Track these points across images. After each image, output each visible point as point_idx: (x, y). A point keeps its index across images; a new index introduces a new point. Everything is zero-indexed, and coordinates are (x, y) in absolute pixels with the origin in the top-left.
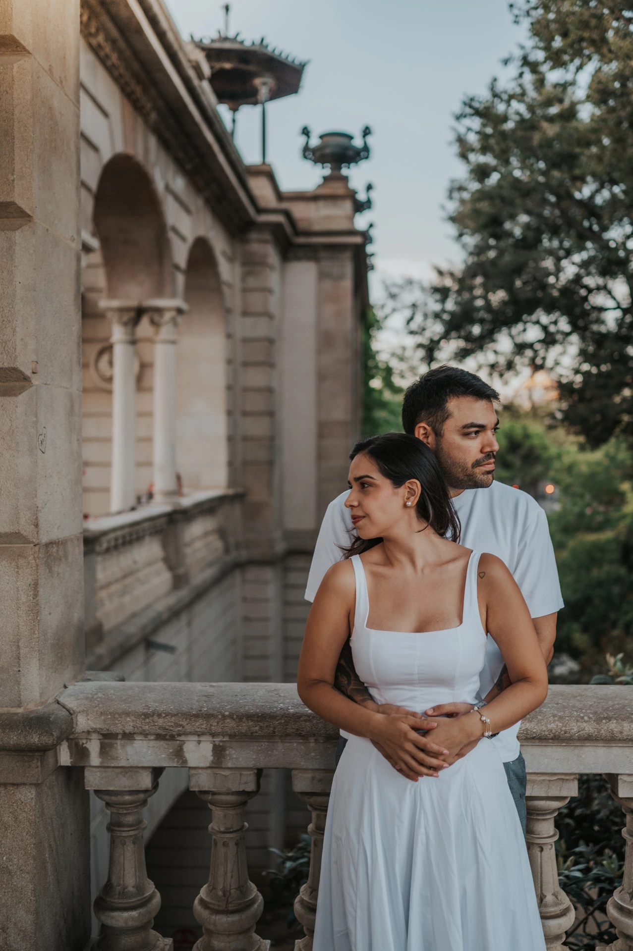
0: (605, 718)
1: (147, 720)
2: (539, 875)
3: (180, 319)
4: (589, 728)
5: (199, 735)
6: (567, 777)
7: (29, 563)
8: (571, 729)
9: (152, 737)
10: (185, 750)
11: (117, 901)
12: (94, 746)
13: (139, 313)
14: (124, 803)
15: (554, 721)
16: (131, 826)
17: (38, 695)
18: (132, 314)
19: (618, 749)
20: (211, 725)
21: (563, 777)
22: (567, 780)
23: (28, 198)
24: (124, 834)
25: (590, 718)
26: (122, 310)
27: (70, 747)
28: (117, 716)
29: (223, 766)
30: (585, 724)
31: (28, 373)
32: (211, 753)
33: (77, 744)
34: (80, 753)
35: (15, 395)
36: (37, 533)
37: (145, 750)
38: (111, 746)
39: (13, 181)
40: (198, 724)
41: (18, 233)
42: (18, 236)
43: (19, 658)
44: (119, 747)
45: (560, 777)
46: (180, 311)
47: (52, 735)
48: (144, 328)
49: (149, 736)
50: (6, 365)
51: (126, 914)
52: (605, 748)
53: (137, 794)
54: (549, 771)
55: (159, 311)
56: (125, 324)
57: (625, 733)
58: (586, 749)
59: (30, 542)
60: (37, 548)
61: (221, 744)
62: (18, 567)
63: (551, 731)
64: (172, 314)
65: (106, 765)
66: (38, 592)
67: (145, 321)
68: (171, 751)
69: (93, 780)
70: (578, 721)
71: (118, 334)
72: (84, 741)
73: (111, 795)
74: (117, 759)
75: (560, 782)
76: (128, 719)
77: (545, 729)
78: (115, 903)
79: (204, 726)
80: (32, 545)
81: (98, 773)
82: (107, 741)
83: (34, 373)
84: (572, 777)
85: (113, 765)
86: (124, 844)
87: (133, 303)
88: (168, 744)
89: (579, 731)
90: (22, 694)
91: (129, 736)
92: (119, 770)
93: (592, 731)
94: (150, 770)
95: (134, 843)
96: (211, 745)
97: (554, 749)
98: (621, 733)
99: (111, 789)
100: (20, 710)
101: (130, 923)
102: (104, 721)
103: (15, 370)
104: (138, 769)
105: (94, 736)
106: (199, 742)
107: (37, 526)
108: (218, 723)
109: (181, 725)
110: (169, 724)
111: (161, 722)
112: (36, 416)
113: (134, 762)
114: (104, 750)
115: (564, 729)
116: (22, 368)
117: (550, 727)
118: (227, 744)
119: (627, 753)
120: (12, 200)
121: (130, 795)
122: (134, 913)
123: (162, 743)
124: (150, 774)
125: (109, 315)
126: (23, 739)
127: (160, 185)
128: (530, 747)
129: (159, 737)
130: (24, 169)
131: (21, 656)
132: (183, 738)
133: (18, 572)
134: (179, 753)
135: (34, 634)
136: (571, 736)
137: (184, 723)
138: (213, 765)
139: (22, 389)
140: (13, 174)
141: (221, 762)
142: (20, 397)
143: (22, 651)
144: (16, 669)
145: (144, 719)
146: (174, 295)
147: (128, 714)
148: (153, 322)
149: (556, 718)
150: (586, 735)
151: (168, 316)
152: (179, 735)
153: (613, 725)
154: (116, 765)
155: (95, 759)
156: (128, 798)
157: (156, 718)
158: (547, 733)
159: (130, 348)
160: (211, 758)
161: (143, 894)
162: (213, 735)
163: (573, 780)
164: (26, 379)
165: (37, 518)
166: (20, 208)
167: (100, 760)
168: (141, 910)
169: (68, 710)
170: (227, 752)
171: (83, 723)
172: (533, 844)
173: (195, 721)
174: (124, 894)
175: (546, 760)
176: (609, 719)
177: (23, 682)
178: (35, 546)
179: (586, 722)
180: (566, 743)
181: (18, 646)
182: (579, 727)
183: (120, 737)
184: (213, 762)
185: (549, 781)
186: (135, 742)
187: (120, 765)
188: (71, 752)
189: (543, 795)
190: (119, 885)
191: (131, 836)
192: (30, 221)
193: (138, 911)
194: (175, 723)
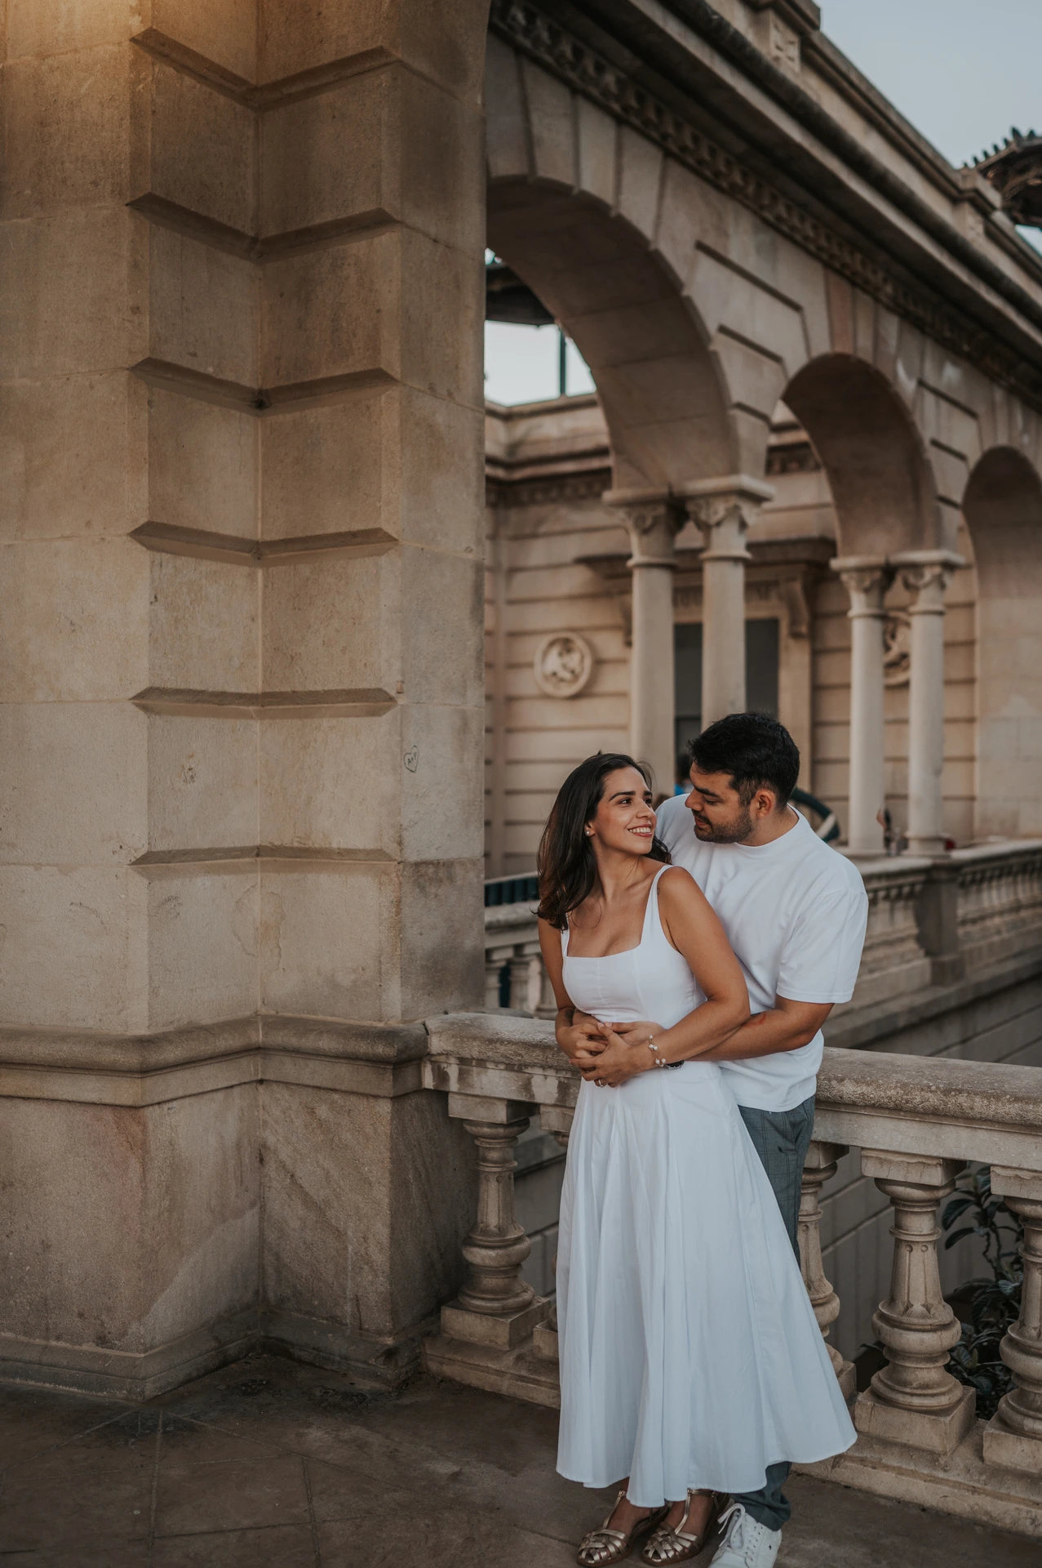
0: (955, 1090)
1: (490, 1047)
2: (907, 1278)
3: (947, 579)
4: (934, 1100)
5: (544, 1069)
6: (929, 1162)
7: (392, 880)
8: (913, 1098)
9: (502, 1067)
10: (533, 1084)
11: (478, 1237)
12: (453, 1071)
13: (889, 573)
14: (484, 1137)
15: (896, 1087)
16: (495, 1162)
17: (399, 1012)
18: (878, 575)
19: (985, 1132)
20: (547, 1057)
21: (924, 1160)
22: (929, 1165)
23: (394, 523)
24: (487, 1169)
25: (938, 1088)
26: (861, 570)
27: (433, 1070)
28: (465, 1039)
29: (567, 1105)
30: (930, 1094)
31: (393, 693)
32: (556, 1091)
33: (439, 1067)
34: (441, 1076)
35: (380, 715)
36: (401, 851)
37: (497, 1080)
38: (468, 1072)
39: (380, 507)
40: (535, 1054)
41: (383, 558)
42: (383, 560)
43: (380, 973)
44: (475, 1075)
45: (921, 1160)
46: (949, 566)
47: (394, 1047)
48: (897, 594)
49: (499, 1065)
50: (373, 686)
51: (484, 1252)
52: (968, 1130)
53: (496, 1128)
54: (903, 1150)
55: (917, 567)
56: (867, 591)
57: (976, 1110)
58: (947, 1129)
59: (395, 860)
60: (401, 866)
61: (566, 1081)
62: (380, 884)
63: (891, 1098)
64: (937, 570)
65: (463, 1091)
66: (401, 909)
67: (898, 584)
68: (520, 1083)
69: (457, 1108)
70: (922, 1090)
71: (858, 604)
72: (445, 1065)
73: (472, 1125)
74: (472, 1086)
75: (922, 1166)
76: (475, 1044)
77: (883, 1095)
78: (475, 1239)
79: (540, 1058)
80: (396, 863)
81: (460, 1101)
82: (464, 1067)
83: (399, 693)
84: (935, 1162)
85: (469, 1092)
86: (488, 1181)
87: (876, 559)
88: (518, 1076)
89: (922, 1102)
90: (383, 1009)
91: (481, 1063)
92: (478, 1100)
93: (937, 1103)
94: (506, 1102)
95: (498, 1181)
96: (557, 1081)
97: (909, 1124)
98: (972, 1109)
99: (471, 1118)
100: (381, 1025)
101: (487, 1262)
102: (454, 1043)
103: (380, 690)
104: (496, 1101)
105: (452, 1060)
106: (546, 1077)
107: (400, 843)
108: (553, 1055)
109: (520, 1055)
110: (510, 1052)
111: (502, 1049)
112: (401, 735)
113: (487, 1092)
114: (463, 1076)
115: (905, 1097)
116: (386, 689)
117: (889, 1093)
118: (571, 1082)
119: (995, 1139)
120: (379, 526)
121: (489, 1127)
122: (492, 1253)
123: (512, 1074)
124: (505, 1108)
125: (844, 577)
126: (370, 1049)
127: (907, 385)
128: (881, 1119)
129: (510, 1067)
130: (391, 495)
131: (383, 971)
132: (529, 1070)
133: (380, 889)
134: (527, 1086)
135: (396, 950)
136: (915, 1108)
137: (523, 1052)
138: (558, 1103)
139: (389, 708)
140: (380, 502)
141: (565, 1101)
142: (384, 717)
143: (383, 967)
144: (378, 984)
145: (488, 1045)
146: (938, 544)
147: (475, 1038)
148: (907, 586)
149: (899, 1085)
150: (932, 1108)
151: (928, 574)
152: (526, 1066)
153: (962, 1099)
154: (472, 1093)
155: (453, 1086)
156: (486, 1130)
157: (498, 1045)
158: (886, 1100)
159: (877, 626)
160: (557, 1095)
161: (505, 1236)
162: (557, 1070)
163: (936, 1165)
164: (391, 699)
165: (400, 837)
166: (386, 533)
167: (458, 1086)
168: (501, 1252)
169: (426, 1029)
170: (571, 1091)
171: (436, 1044)
172: (901, 1240)
173: (534, 1052)
174: (486, 1232)
175: (900, 1136)
176: (960, 1091)
177: (384, 997)
178: (399, 863)
179: (931, 1092)
180: (920, 1118)
181: (380, 961)
182: (922, 1097)
183: (474, 1063)
184: (558, 1100)
185: (908, 1163)
186: (490, 1071)
187: (475, 1093)
188: (433, 1074)
189: (901, 1179)
190: (482, 1222)
191: (495, 1173)
192: (396, 544)
193: (496, 1252)
194: (515, 1052)
